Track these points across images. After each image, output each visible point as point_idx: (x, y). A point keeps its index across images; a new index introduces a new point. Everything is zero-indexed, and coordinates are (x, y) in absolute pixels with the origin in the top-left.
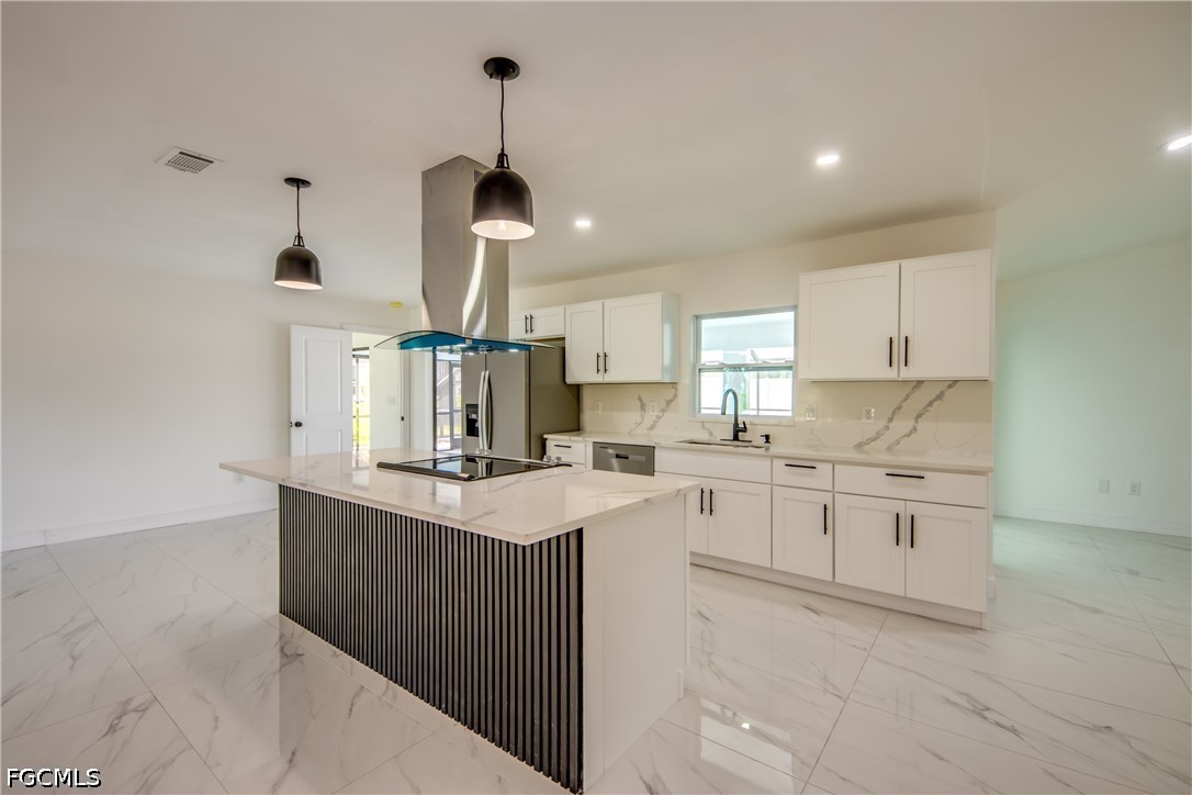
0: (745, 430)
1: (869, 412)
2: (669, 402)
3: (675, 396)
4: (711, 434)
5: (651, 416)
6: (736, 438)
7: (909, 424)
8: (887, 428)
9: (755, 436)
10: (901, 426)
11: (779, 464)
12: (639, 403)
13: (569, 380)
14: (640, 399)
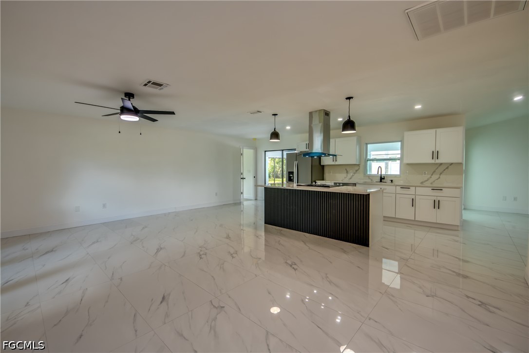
0: (384, 179)
1: (425, 173)
2: (357, 171)
3: (359, 169)
4: (372, 180)
5: (350, 175)
6: (381, 181)
7: (437, 176)
8: (431, 177)
9: (388, 180)
10: (435, 177)
11: (398, 188)
12: (346, 171)
13: (322, 164)
14: (346, 169)
